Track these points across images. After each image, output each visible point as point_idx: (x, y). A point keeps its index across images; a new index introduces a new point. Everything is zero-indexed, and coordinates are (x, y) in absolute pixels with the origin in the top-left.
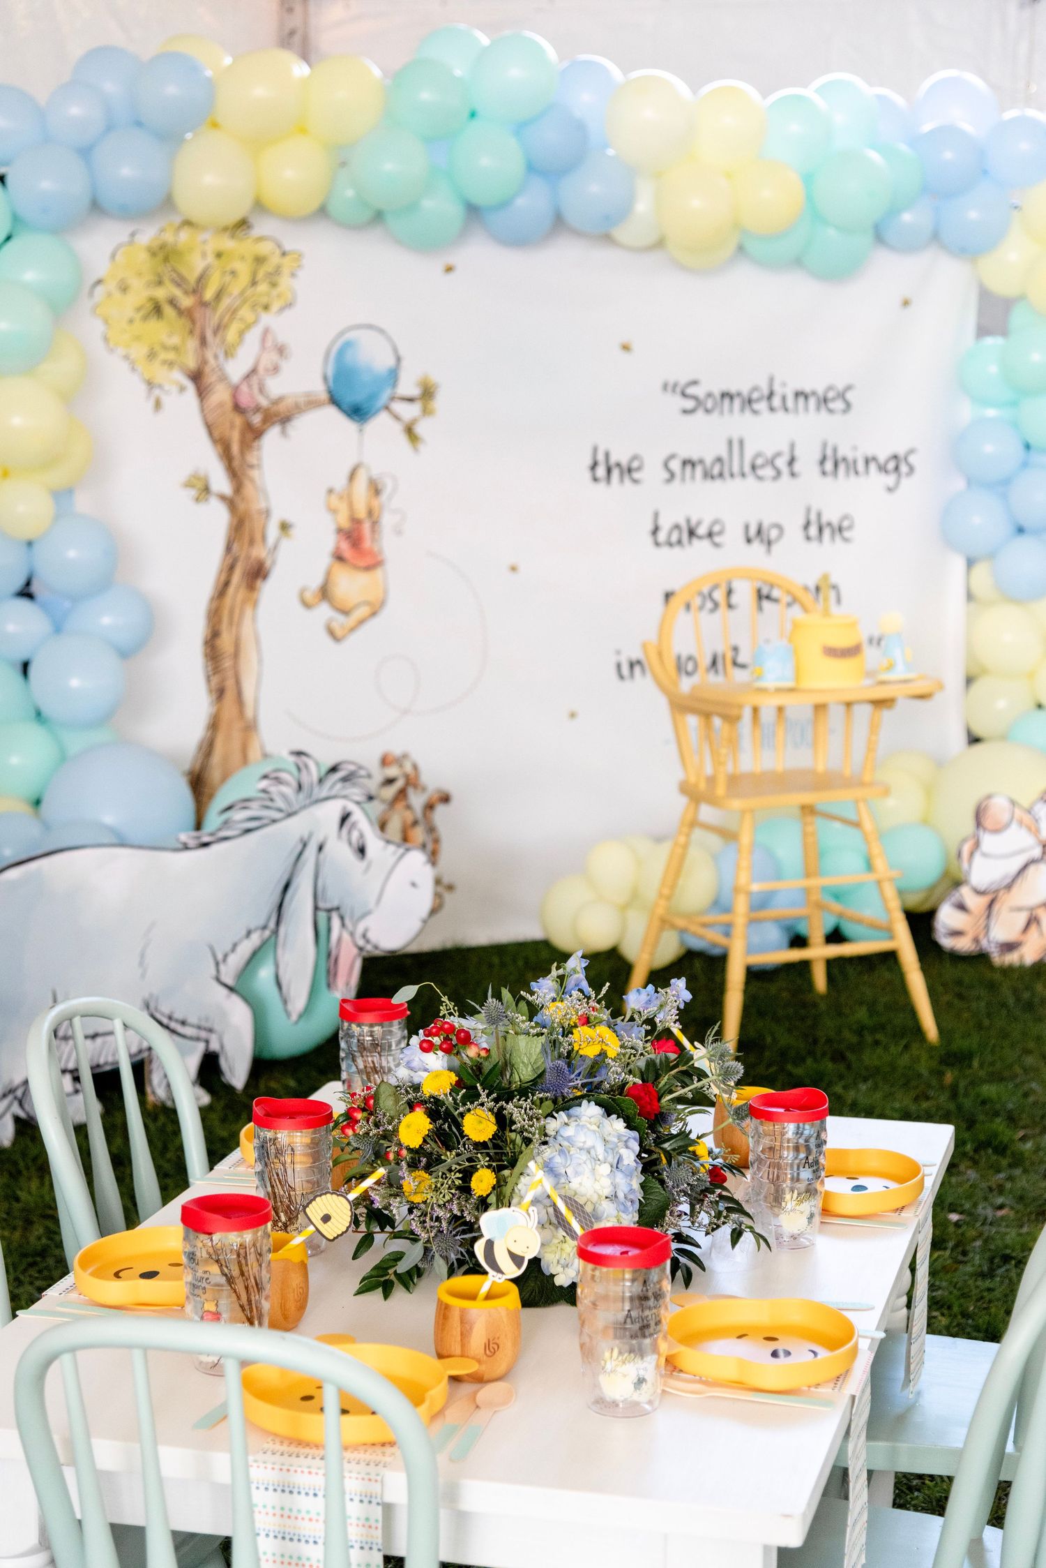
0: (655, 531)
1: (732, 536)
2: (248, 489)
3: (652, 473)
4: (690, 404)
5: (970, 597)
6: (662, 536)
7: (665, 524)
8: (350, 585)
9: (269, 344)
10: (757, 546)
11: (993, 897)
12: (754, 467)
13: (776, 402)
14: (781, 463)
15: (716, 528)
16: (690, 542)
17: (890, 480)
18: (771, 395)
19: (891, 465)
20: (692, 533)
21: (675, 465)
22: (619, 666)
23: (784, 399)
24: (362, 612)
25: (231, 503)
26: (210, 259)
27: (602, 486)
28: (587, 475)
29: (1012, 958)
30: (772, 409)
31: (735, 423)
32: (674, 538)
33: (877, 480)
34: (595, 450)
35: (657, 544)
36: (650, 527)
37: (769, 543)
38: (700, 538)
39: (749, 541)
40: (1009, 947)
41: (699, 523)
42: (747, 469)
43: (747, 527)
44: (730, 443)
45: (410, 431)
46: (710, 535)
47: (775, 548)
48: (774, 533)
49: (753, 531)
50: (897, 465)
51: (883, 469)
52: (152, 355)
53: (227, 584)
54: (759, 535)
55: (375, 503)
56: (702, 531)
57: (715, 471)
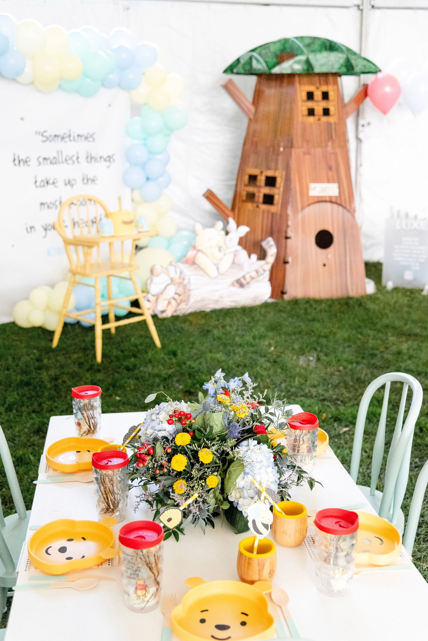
0: (36, 182)
1: (60, 183)
3: (33, 162)
4: (44, 139)
5: (133, 200)
6: (38, 184)
7: (39, 180)
10: (68, 187)
11: (157, 297)
12: (66, 160)
13: (72, 138)
14: (74, 158)
15: (55, 181)
16: (47, 186)
17: (108, 164)
18: (70, 136)
19: (108, 159)
20: (47, 183)
21: (41, 160)
22: (27, 229)
23: (74, 137)
27: (17, 167)
28: (12, 163)
29: (164, 315)
30: (70, 140)
31: (59, 145)
32: (42, 184)
33: (104, 164)
34: (14, 155)
35: (37, 186)
36: (34, 181)
37: (72, 185)
38: (50, 184)
39: (66, 184)
40: (163, 312)
41: (50, 180)
42: (64, 160)
43: (65, 180)
44: (58, 152)
46: (54, 183)
47: (74, 187)
48: (73, 182)
49: (67, 182)
50: (109, 159)
51: (105, 160)
54: (69, 183)
56: (51, 182)
57: (54, 162)
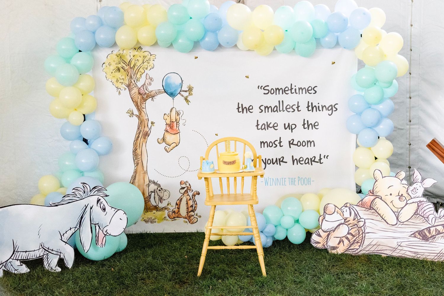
0: (258, 125)
1: (281, 127)
2: (143, 114)
3: (256, 110)
4: (267, 92)
6: (259, 127)
7: (260, 123)
8: (170, 138)
9: (148, 77)
10: (288, 130)
11: (329, 233)
12: (286, 109)
13: (293, 91)
14: (295, 107)
15: (276, 125)
16: (268, 129)
17: (330, 112)
18: (292, 89)
19: (330, 108)
20: (268, 126)
21: (263, 108)
23: (295, 89)
24: (174, 145)
25: (139, 117)
26: (132, 57)
27: (241, 113)
28: (236, 110)
29: (334, 252)
30: (292, 93)
31: (281, 97)
32: (263, 127)
33: (326, 112)
34: (238, 104)
35: (258, 129)
36: (256, 124)
37: (292, 129)
38: (271, 127)
39: (285, 128)
40: (334, 248)
41: (270, 123)
42: (284, 109)
43: (285, 125)
44: (279, 101)
45: (186, 99)
46: (274, 127)
47: (294, 130)
48: (293, 126)
49: (287, 126)
50: (333, 108)
51: (327, 109)
52: (117, 81)
53: (138, 137)
54: (289, 127)
55: (178, 117)
56: (271, 125)
57: (275, 109)
